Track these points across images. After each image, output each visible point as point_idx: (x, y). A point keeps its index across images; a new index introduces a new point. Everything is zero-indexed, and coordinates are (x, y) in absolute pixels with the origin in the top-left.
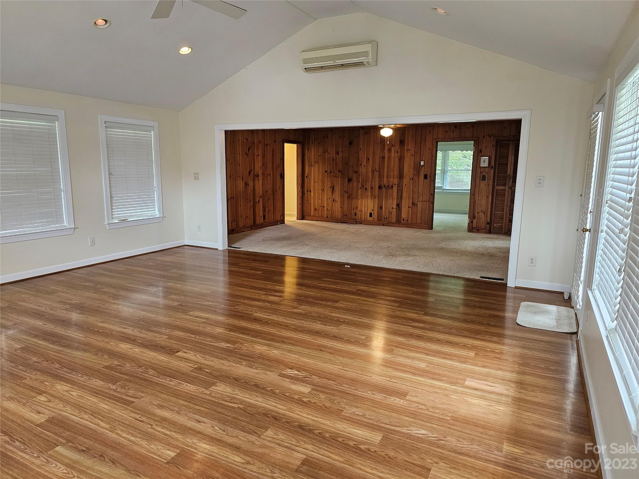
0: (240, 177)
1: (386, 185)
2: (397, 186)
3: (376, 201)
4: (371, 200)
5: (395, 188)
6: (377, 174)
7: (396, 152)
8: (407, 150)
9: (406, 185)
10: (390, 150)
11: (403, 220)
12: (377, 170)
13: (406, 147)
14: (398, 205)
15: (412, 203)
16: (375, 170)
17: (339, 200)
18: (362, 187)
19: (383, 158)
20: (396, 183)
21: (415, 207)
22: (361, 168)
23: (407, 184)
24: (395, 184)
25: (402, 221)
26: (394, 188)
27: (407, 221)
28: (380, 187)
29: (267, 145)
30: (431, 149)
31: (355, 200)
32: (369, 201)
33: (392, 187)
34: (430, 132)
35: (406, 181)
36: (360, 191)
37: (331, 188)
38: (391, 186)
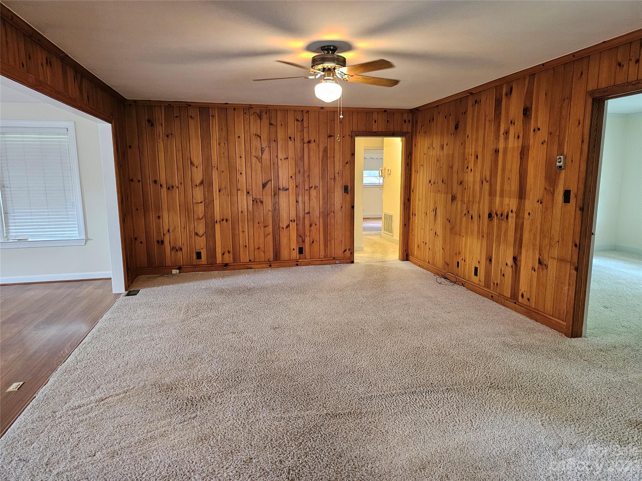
0: (243, 191)
1: (499, 213)
2: (514, 215)
3: (485, 242)
4: (478, 241)
5: (512, 220)
6: (486, 186)
7: (517, 136)
8: (534, 130)
9: (529, 214)
10: (506, 133)
11: (522, 296)
12: (488, 179)
13: (532, 122)
14: (515, 259)
15: (539, 259)
16: (485, 179)
17: (441, 235)
18: (467, 213)
19: (497, 151)
20: (514, 210)
21: (543, 269)
22: (467, 174)
23: (530, 212)
24: (512, 211)
25: (520, 299)
26: (510, 219)
27: (528, 299)
28: (490, 216)
29: (309, 142)
30: (581, 122)
31: (458, 236)
32: (475, 241)
33: (507, 216)
34: (582, 74)
35: (530, 204)
36: (464, 219)
37: (434, 211)
38: (505, 215)
